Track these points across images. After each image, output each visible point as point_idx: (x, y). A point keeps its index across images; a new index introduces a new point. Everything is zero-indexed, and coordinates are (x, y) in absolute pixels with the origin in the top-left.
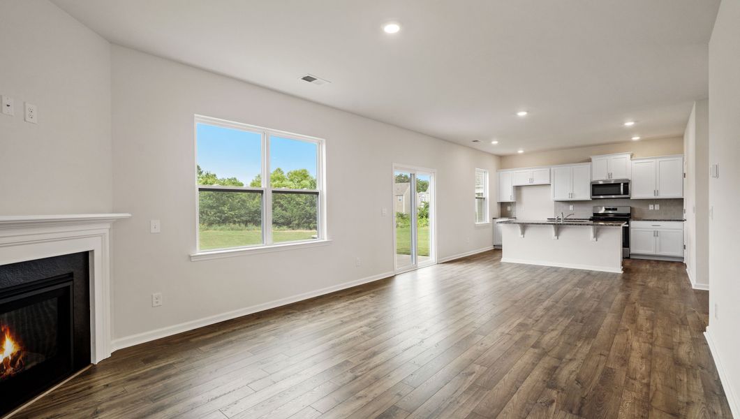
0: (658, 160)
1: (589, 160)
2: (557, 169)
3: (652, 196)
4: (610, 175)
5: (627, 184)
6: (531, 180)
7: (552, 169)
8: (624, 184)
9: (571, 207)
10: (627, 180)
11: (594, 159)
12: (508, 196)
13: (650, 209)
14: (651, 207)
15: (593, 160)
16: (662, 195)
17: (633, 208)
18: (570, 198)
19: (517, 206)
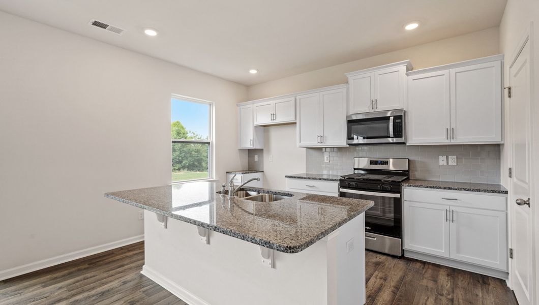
0: (453, 71)
3: (442, 140)
4: (374, 103)
5: (401, 117)
6: (273, 116)
8: (396, 118)
10: (401, 110)
11: (351, 77)
12: (249, 141)
13: (441, 163)
14: (442, 160)
15: (351, 80)
16: (462, 139)
17: (414, 161)
18: (319, 144)
19: (265, 154)
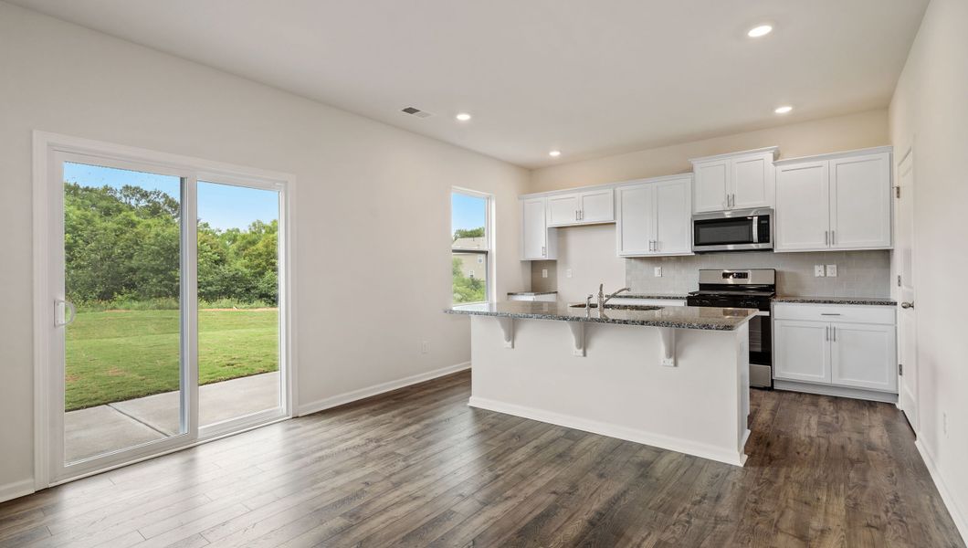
0: (833, 162)
1: (691, 170)
2: (627, 191)
3: (819, 245)
4: (731, 199)
5: (767, 218)
6: (580, 214)
7: (618, 189)
8: (761, 218)
9: (657, 270)
10: (767, 209)
11: (698, 165)
12: (540, 249)
13: (817, 274)
14: (818, 271)
15: (697, 168)
16: (844, 244)
17: (782, 273)
18: (651, 252)
19: (559, 268)
